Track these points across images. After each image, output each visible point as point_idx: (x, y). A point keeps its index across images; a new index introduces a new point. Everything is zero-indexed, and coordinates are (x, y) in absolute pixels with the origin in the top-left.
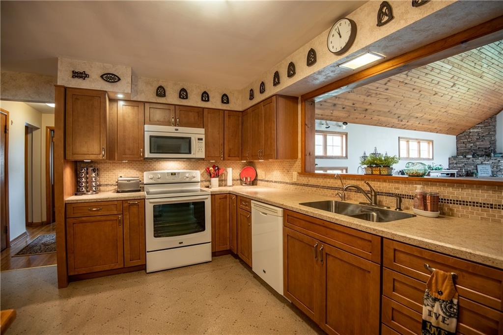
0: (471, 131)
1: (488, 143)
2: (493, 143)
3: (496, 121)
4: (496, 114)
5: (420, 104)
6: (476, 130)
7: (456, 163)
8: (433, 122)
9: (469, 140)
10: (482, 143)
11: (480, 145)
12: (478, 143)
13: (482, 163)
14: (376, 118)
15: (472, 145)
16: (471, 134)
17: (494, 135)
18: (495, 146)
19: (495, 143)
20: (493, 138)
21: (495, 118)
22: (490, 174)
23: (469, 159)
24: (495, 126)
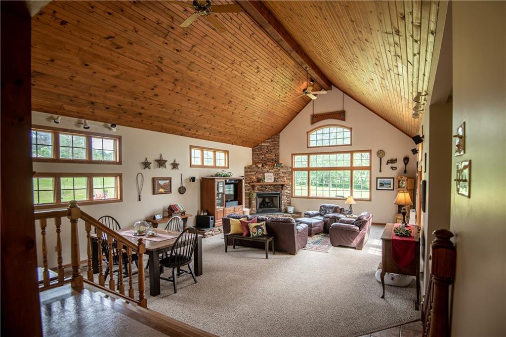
0: (263, 144)
1: (274, 156)
2: (277, 155)
3: (279, 138)
4: (280, 132)
5: (202, 115)
6: (266, 144)
7: (250, 172)
8: (225, 134)
9: (262, 152)
10: (270, 155)
11: (269, 157)
12: (267, 155)
13: (268, 172)
14: (156, 124)
15: (263, 156)
16: (262, 147)
17: (278, 149)
18: (279, 158)
19: (279, 155)
20: (277, 152)
21: (279, 136)
22: (273, 180)
23: (259, 168)
24: (278, 142)
